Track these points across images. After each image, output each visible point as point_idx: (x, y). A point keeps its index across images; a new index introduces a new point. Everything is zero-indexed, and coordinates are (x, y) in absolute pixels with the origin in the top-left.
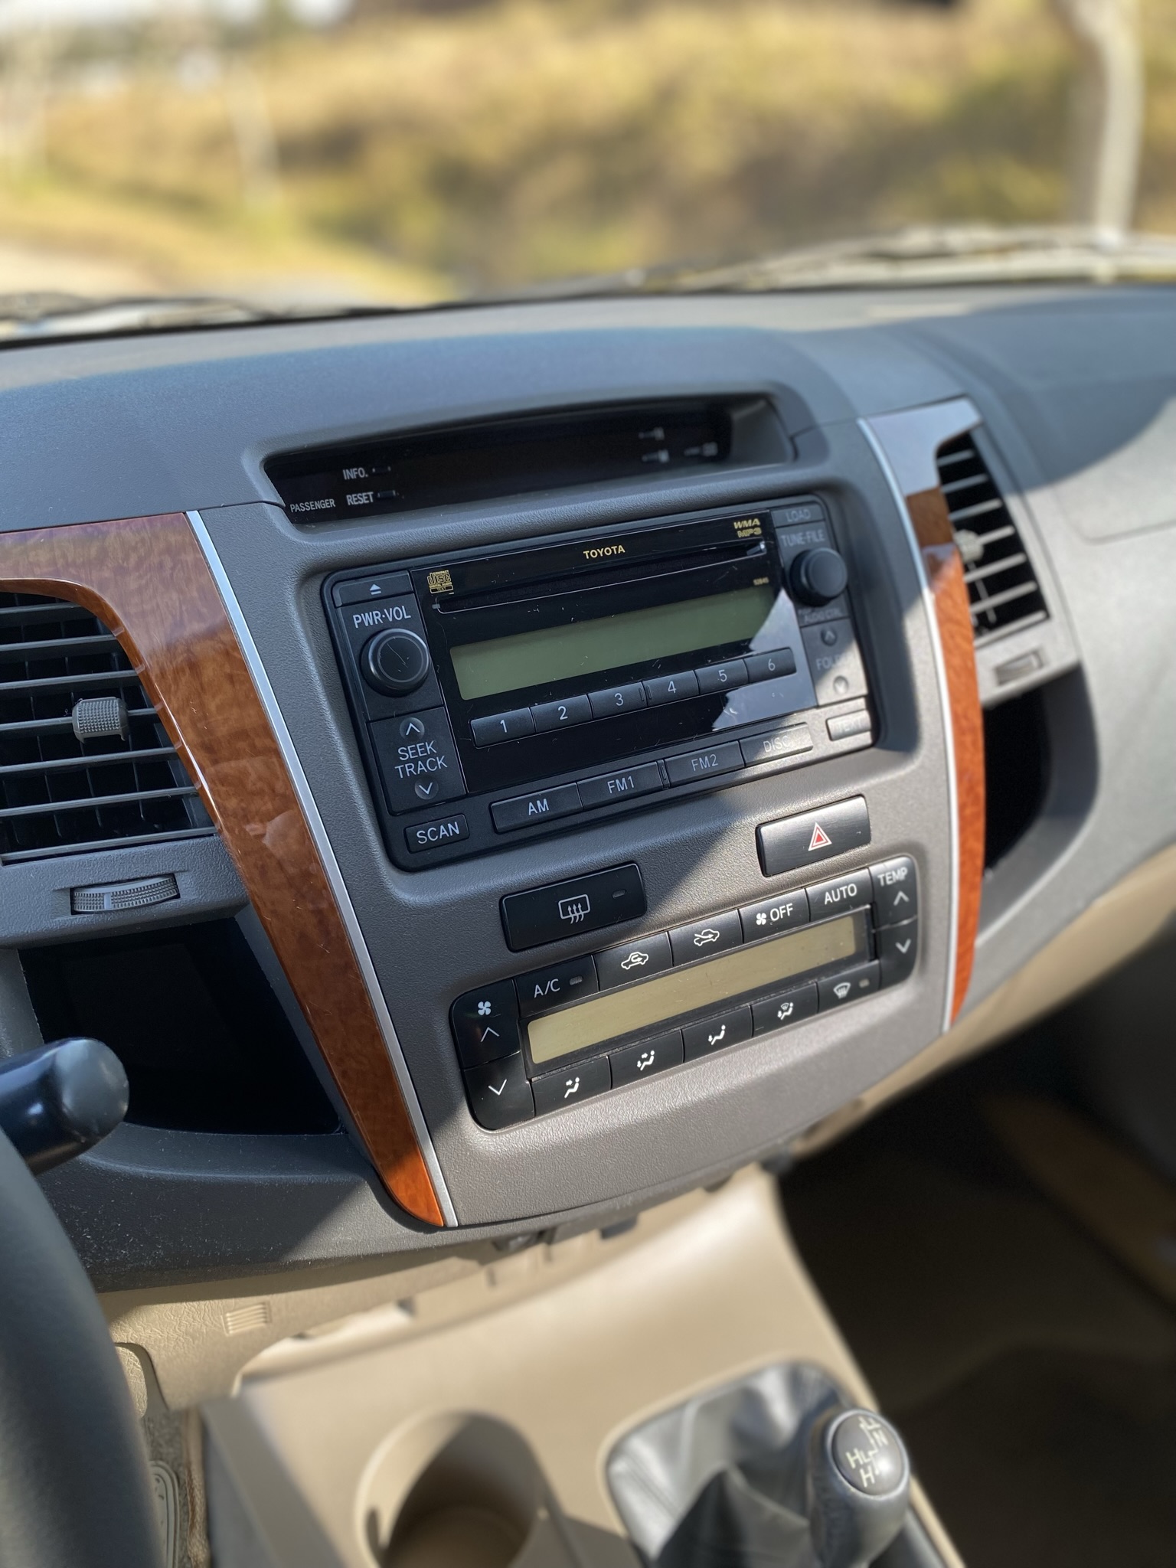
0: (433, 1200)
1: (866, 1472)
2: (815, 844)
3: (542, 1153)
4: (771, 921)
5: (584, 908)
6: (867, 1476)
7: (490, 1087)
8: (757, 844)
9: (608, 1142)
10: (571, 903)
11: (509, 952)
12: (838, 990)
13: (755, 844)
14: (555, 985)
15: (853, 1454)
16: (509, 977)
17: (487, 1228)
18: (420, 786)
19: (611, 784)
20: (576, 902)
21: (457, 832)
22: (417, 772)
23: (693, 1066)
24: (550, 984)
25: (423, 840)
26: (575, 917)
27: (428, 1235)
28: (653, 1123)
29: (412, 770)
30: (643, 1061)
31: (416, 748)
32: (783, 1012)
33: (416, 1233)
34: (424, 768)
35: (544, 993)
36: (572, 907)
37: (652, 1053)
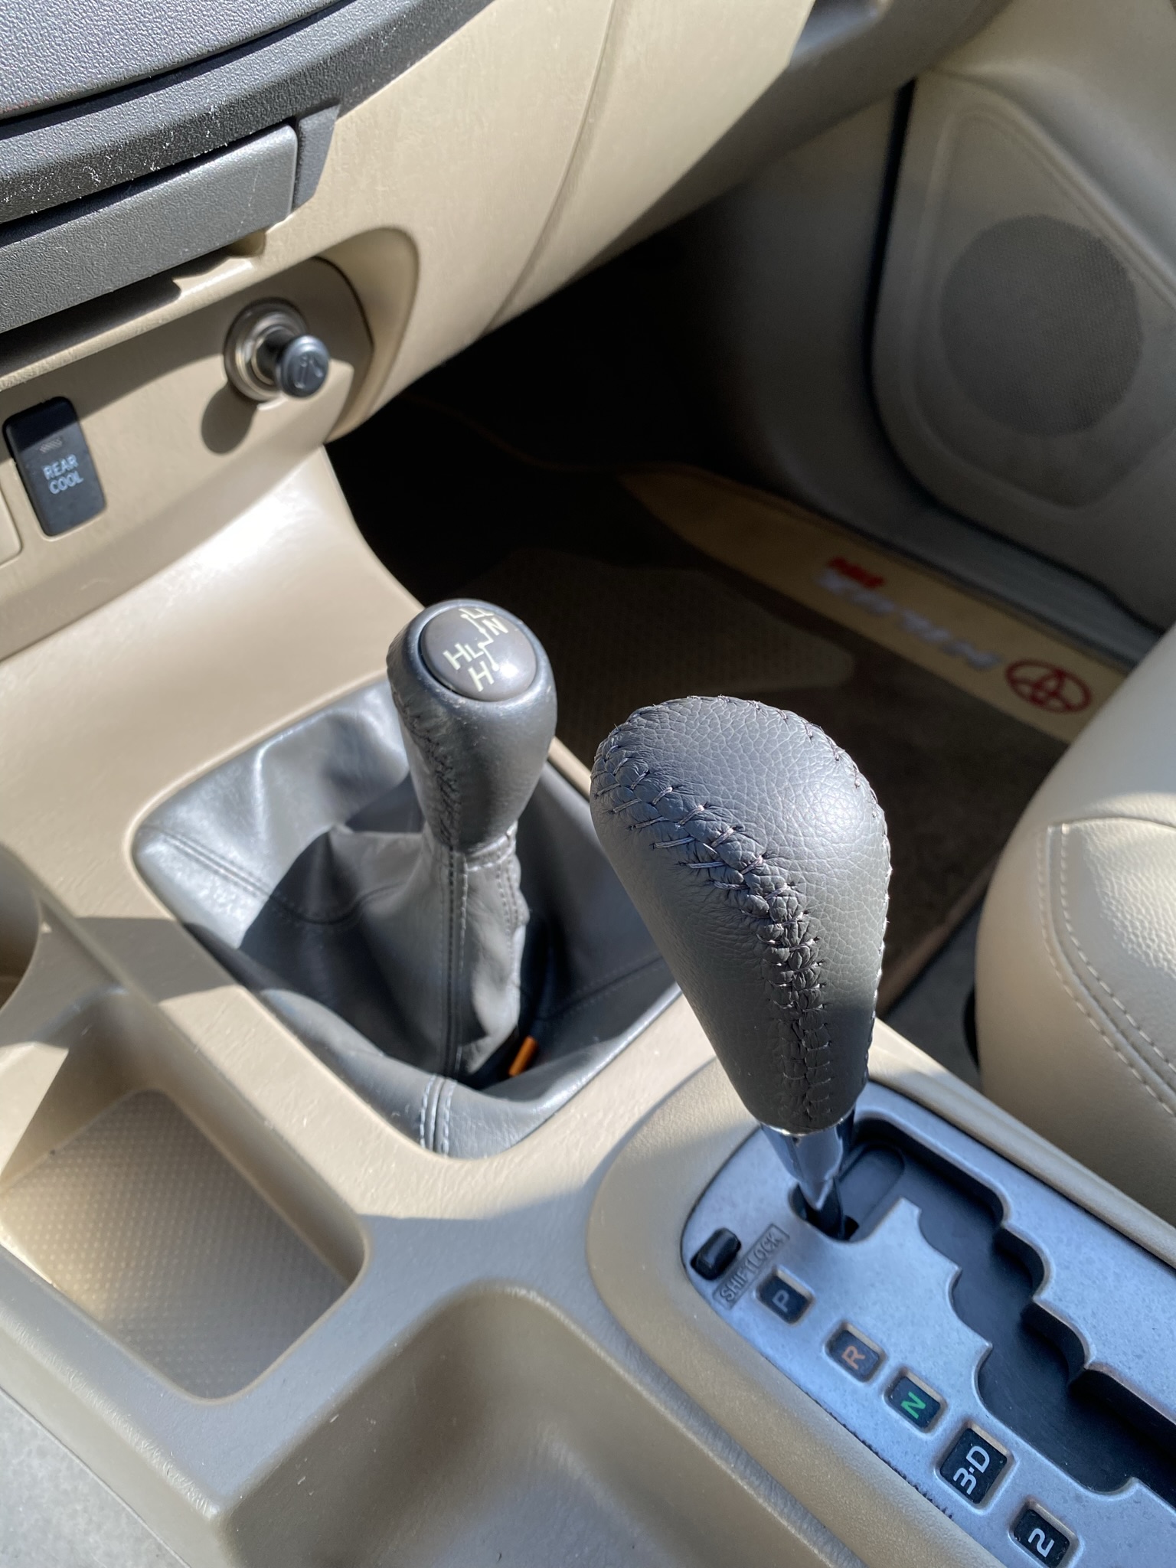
1: (479, 670)
6: (481, 675)
15: (454, 651)
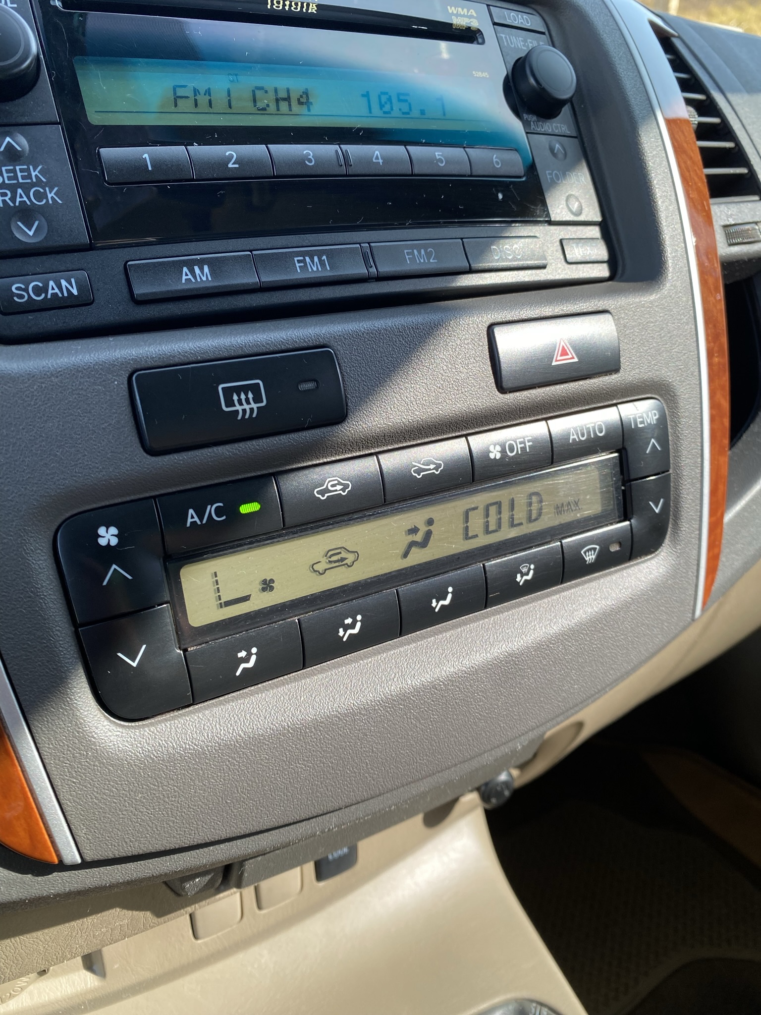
0: (38, 824)
2: (559, 358)
3: (204, 753)
4: (507, 456)
5: (258, 399)
7: (119, 654)
8: (489, 348)
9: (300, 740)
10: (238, 390)
11: (145, 454)
12: (585, 553)
13: (487, 347)
14: (218, 512)
16: (147, 495)
17: (131, 866)
18: (19, 223)
19: (299, 261)
20: (245, 389)
21: (75, 292)
22: (14, 203)
23: (414, 641)
24: (211, 509)
25: (22, 297)
26: (244, 411)
27: (40, 878)
28: (360, 713)
29: (7, 199)
30: (346, 628)
31: (14, 171)
32: (523, 575)
33: (20, 875)
34: (25, 199)
35: (201, 520)
36: (239, 396)
37: (359, 617)
